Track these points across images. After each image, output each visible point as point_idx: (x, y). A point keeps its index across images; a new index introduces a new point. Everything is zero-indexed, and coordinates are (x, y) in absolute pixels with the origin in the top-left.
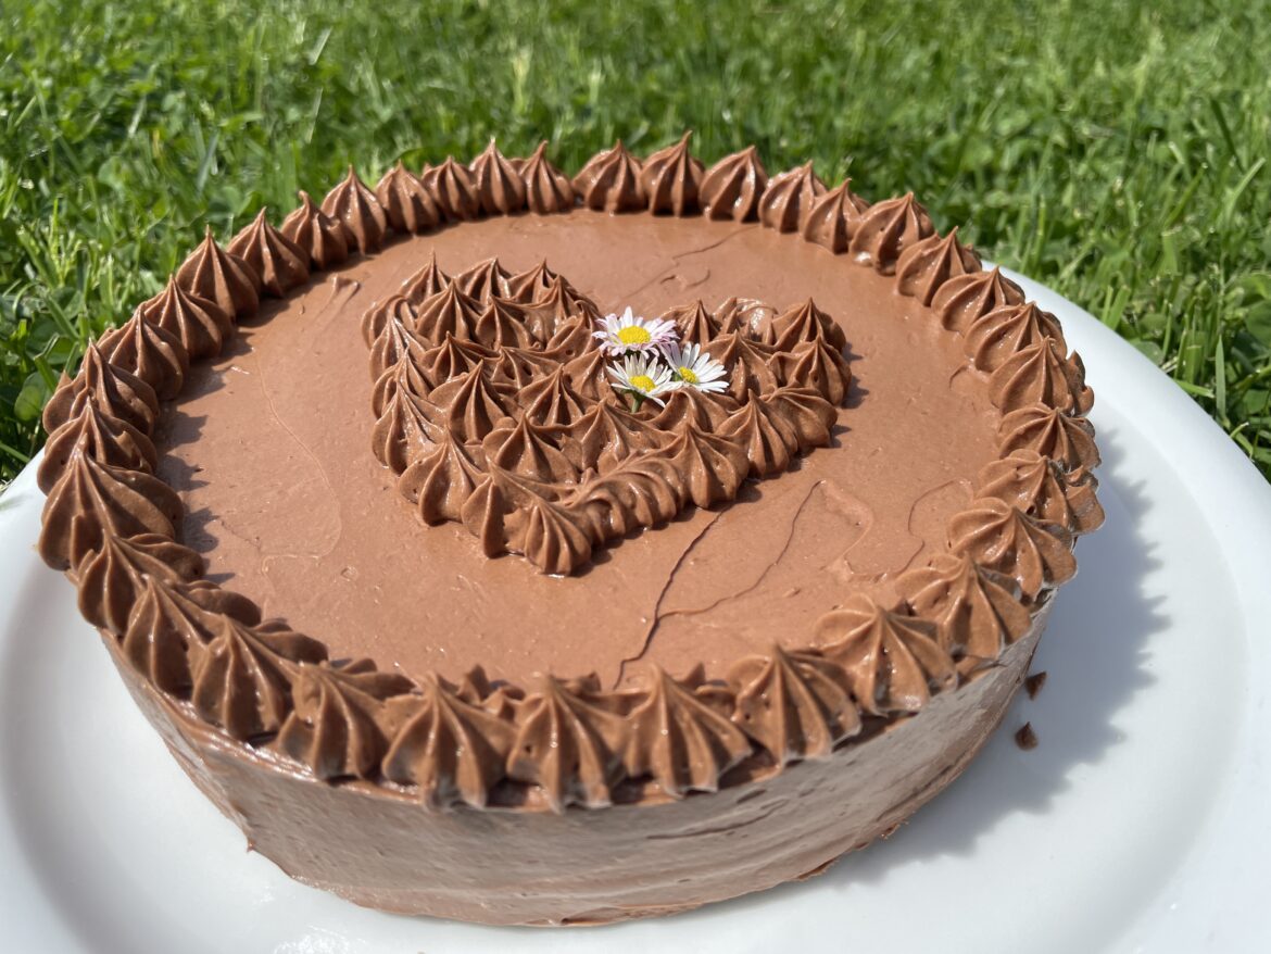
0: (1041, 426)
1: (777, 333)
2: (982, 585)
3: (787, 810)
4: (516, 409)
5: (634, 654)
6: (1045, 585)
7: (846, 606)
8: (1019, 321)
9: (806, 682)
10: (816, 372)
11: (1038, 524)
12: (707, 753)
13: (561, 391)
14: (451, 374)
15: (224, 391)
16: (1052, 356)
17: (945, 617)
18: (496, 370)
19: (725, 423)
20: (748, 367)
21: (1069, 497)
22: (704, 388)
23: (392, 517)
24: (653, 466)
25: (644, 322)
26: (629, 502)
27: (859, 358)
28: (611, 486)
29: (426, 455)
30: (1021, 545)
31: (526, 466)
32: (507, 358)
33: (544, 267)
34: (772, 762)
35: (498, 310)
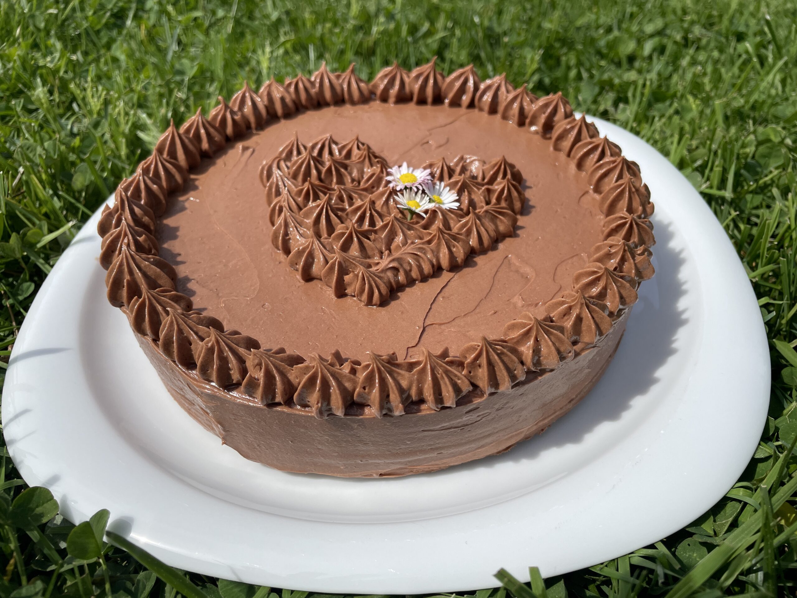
0: (624, 224)
1: (486, 175)
2: (588, 307)
3: (490, 417)
4: (346, 220)
5: (414, 344)
6: (621, 307)
7: (520, 319)
8: (615, 167)
9: (498, 355)
10: (506, 197)
11: (618, 275)
12: (450, 389)
13: (370, 210)
14: (311, 201)
15: (188, 211)
16: (632, 186)
17: (569, 324)
18: (334, 199)
19: (457, 226)
20: (469, 194)
21: (636, 262)
22: (446, 206)
23: (285, 278)
24: (420, 249)
25: (413, 171)
26: (408, 268)
27: (530, 187)
28: (398, 260)
29: (301, 246)
30: (609, 287)
31: (354, 250)
32: (340, 192)
33: (357, 139)
34: (482, 395)
35: (334, 165)
